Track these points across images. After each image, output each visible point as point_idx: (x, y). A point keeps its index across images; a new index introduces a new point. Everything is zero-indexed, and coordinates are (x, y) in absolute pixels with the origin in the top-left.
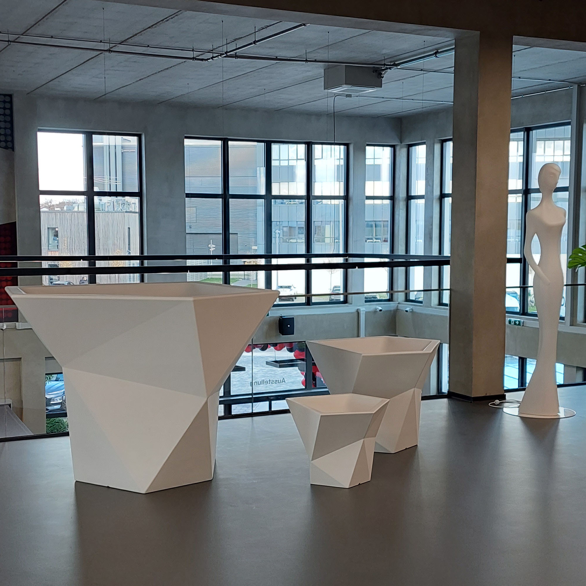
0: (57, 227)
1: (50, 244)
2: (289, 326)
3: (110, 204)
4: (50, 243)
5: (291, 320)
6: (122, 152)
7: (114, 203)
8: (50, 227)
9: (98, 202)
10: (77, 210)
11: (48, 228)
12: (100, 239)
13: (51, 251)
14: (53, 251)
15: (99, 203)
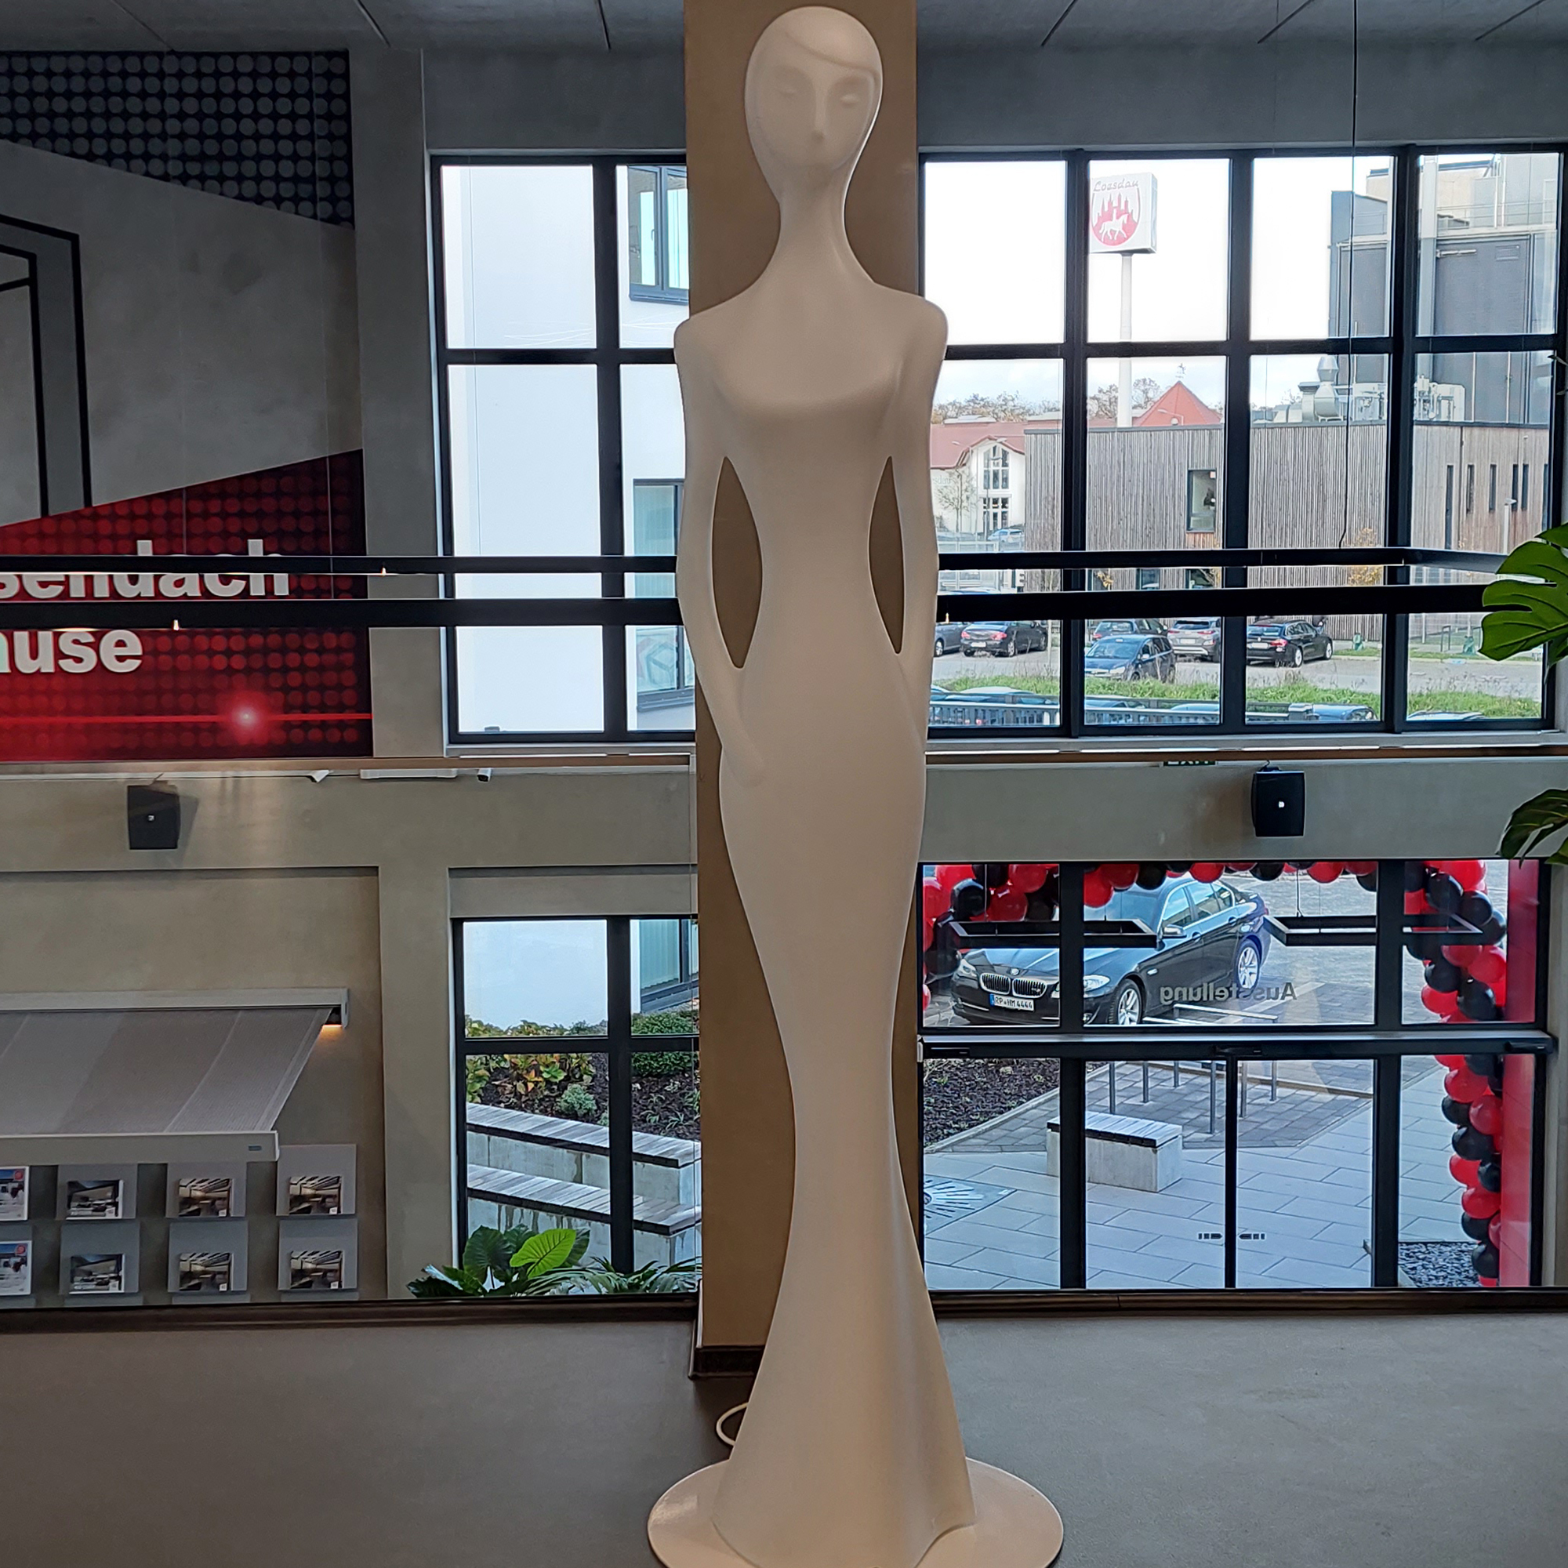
0: (1214, 468)
1: (1194, 515)
2: (1281, 805)
3: (1370, 402)
4: (1193, 512)
5: (1292, 786)
6: (1438, 256)
7: (1381, 398)
8: (1195, 468)
9: (1333, 396)
10: (1284, 421)
11: (1189, 472)
12: (1325, 501)
13: (1195, 533)
14: (1200, 533)
15: (1336, 399)
